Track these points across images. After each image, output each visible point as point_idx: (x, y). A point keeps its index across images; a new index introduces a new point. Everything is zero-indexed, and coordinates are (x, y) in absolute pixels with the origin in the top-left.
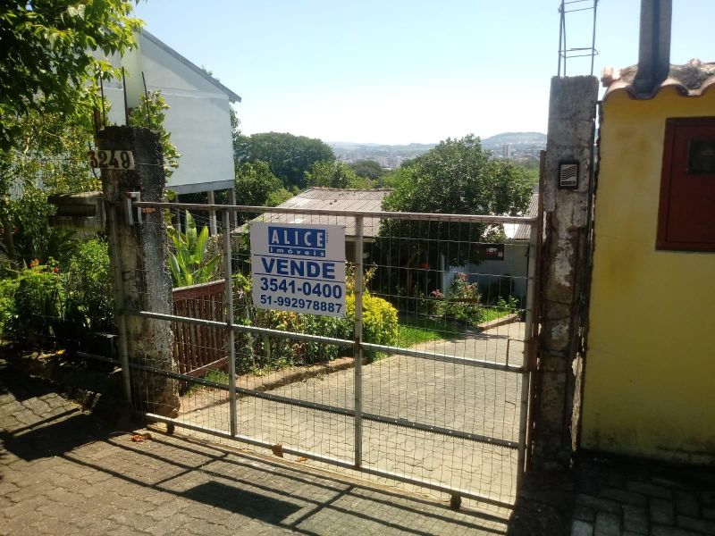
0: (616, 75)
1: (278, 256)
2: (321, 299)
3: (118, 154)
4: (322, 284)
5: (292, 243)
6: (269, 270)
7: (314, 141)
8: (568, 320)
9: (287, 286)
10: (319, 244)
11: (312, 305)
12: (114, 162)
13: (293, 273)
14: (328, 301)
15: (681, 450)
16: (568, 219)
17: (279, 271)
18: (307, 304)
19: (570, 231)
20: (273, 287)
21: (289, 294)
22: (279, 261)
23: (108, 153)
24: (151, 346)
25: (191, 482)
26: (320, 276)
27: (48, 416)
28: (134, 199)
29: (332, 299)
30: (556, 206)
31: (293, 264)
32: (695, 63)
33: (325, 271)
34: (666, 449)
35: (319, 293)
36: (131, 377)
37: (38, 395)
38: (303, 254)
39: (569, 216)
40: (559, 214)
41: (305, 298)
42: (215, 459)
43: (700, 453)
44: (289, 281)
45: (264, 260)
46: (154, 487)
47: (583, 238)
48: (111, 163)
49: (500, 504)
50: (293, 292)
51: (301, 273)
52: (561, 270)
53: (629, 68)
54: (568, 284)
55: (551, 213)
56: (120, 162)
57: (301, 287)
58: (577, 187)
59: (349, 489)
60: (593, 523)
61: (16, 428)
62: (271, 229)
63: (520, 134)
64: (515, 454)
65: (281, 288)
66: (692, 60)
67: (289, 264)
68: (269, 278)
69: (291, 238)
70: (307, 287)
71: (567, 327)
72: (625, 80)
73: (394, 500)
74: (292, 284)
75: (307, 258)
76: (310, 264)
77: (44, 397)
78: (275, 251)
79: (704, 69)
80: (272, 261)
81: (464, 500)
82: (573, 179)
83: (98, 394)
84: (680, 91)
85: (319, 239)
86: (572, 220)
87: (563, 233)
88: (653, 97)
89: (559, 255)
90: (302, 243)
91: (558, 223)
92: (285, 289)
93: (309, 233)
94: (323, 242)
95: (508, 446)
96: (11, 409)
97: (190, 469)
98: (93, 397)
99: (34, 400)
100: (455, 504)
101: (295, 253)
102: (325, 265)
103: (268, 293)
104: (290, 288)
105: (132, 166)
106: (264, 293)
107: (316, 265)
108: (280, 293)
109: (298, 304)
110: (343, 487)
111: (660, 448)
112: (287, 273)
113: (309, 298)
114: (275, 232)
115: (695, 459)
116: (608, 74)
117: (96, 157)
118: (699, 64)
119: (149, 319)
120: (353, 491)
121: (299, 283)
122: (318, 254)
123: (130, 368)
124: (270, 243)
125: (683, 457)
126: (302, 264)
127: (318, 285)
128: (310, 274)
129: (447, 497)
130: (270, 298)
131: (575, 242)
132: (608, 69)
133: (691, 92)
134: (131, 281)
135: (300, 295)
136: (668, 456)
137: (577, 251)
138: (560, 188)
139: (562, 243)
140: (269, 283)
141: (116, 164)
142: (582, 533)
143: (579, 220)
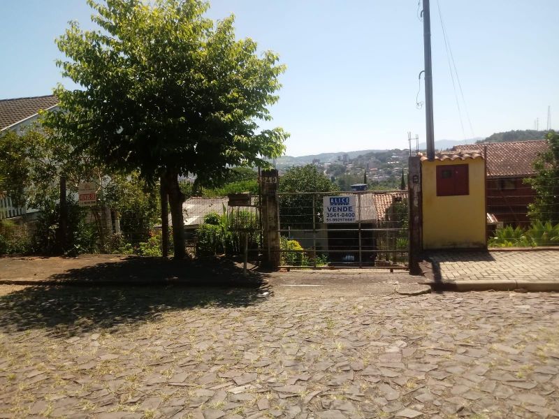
3: (270, 178)
5: (338, 202)
6: (330, 211)
8: (418, 215)
13: (338, 211)
14: (350, 218)
17: (333, 211)
20: (331, 216)
21: (337, 217)
22: (333, 208)
23: (266, 178)
26: (348, 211)
30: (413, 187)
31: (338, 208)
35: (347, 216)
45: (328, 208)
47: (420, 194)
51: (341, 210)
52: (416, 203)
54: (417, 206)
55: (412, 189)
56: (271, 181)
58: (418, 182)
62: (331, 198)
66: (439, 151)
68: (330, 213)
74: (338, 214)
75: (343, 206)
76: (344, 208)
78: (332, 205)
79: (442, 153)
80: (331, 208)
82: (417, 180)
85: (347, 200)
86: (417, 190)
87: (416, 194)
88: (433, 161)
89: (415, 199)
93: (344, 198)
101: (339, 205)
102: (349, 207)
105: (276, 182)
106: (328, 218)
107: (346, 208)
108: (334, 217)
109: (340, 220)
112: (336, 211)
113: (344, 218)
115: (451, 247)
116: (420, 154)
117: (260, 179)
121: (340, 213)
122: (347, 204)
123: (271, 251)
124: (330, 203)
128: (344, 211)
129: (389, 270)
130: (330, 219)
131: (418, 196)
133: (441, 160)
135: (340, 217)
137: (419, 198)
138: (414, 182)
139: (415, 196)
141: (269, 181)
142: (431, 258)
143: (419, 190)
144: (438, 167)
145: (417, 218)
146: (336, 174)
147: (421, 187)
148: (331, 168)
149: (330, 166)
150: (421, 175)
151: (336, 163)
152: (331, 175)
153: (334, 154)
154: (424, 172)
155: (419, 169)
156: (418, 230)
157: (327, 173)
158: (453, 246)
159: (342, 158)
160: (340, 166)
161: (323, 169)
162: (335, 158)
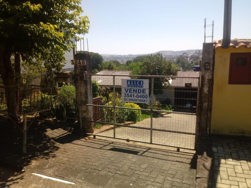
0: (217, 42)
1: (129, 88)
2: (142, 99)
3: (81, 61)
4: (142, 95)
5: (134, 84)
6: (127, 92)
7: (96, 54)
8: (207, 102)
9: (132, 95)
10: (141, 84)
11: (139, 100)
12: (80, 63)
13: (134, 92)
14: (143, 99)
15: (235, 133)
16: (207, 77)
17: (130, 92)
18: (137, 100)
19: (208, 80)
20: (128, 96)
21: (132, 98)
22: (130, 89)
23: (78, 61)
24: (88, 115)
25: (108, 148)
26: (142, 93)
27: (61, 134)
28: (86, 73)
29: (145, 99)
30: (204, 74)
32: (236, 39)
33: (143, 91)
34: (231, 133)
35: (141, 97)
36: (82, 123)
37: (57, 129)
38: (137, 87)
39: (208, 76)
40: (205, 76)
41: (137, 99)
42: (111, 143)
43: (239, 133)
44: (132, 94)
45: (125, 89)
46: (100, 149)
47: (211, 81)
48: (79, 63)
49: (190, 149)
50: (134, 97)
51: (136, 92)
52: (206, 89)
53: (220, 40)
54: (207, 93)
55: (203, 76)
56: (81, 63)
57: (136, 96)
58: (210, 69)
59: (150, 149)
60: (217, 148)
61: (55, 137)
62: (128, 81)
63: (167, 51)
64: (194, 136)
65: (130, 96)
66: (235, 39)
67: (133, 90)
68: (127, 94)
69: (133, 83)
70: (138, 96)
71: (207, 103)
72: (220, 43)
73: (162, 150)
74: (133, 95)
75: (138, 88)
76: (139, 90)
77: (58, 129)
78: (129, 86)
79: (238, 41)
80: (128, 89)
81: (180, 149)
82: (209, 67)
83: (73, 128)
84: (234, 47)
85: (141, 83)
86: (208, 77)
87: (206, 81)
88: (228, 48)
89: (205, 86)
90: (136, 84)
91: (205, 78)
92: (131, 97)
93: (139, 82)
94: (143, 84)
95: (192, 134)
96: (51, 132)
97: (106, 145)
98: (71, 129)
99: (56, 130)
100: (178, 150)
101: (134, 87)
102: (143, 90)
103: (126, 98)
104: (133, 96)
105: (85, 64)
106: (125, 98)
107: (141, 90)
108: (130, 98)
109: (135, 100)
110: (148, 148)
111: (230, 132)
112: (132, 92)
113: (138, 98)
114: (129, 81)
115: (239, 135)
116: (215, 41)
117: (74, 62)
118: (237, 40)
119: (88, 106)
120: (151, 149)
121: (135, 95)
122: (141, 87)
123: (82, 121)
124: (127, 84)
125: (235, 134)
126: (136, 90)
127: (141, 95)
128: (139, 92)
129: (176, 149)
130: (127, 99)
131: (209, 83)
132: (215, 40)
133: (236, 47)
134: (83, 96)
135: (135, 98)
136: (232, 134)
137: (209, 85)
138: (205, 69)
139: (206, 83)
140: (126, 95)
141: (80, 64)
142: (214, 149)
143: (210, 77)
144: (232, 55)
145: (205, 104)
146: (194, 60)
147: (213, 75)
148: (192, 57)
149: (191, 56)
150: (214, 62)
151: (195, 55)
152: (191, 60)
153: (194, 50)
154: (217, 59)
155: (212, 56)
156: (206, 116)
157: (189, 59)
158: (241, 134)
159: (198, 52)
160: (196, 56)
161: (188, 57)
162: (194, 52)
